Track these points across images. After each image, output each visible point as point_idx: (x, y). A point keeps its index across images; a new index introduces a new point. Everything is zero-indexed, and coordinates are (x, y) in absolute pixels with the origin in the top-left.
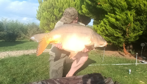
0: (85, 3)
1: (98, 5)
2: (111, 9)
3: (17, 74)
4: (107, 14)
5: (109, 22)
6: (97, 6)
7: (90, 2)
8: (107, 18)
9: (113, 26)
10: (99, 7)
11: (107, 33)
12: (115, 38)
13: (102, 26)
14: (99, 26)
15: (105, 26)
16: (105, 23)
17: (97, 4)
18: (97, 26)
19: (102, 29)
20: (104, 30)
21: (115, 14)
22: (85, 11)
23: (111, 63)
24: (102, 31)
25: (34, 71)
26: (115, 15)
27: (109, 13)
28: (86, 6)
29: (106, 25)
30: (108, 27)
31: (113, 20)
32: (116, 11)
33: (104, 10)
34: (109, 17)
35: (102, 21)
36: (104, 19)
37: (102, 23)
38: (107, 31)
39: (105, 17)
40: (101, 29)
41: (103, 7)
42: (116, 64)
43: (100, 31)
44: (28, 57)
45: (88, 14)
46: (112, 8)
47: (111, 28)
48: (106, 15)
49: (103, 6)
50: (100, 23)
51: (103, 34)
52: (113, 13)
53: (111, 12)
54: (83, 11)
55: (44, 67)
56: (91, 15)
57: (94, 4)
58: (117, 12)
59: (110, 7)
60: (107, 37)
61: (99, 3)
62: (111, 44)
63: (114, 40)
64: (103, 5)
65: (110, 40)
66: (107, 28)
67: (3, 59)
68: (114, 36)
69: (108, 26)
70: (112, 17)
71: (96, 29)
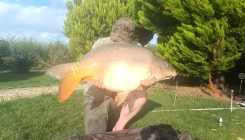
0: (143, 7)
1: (165, 10)
2: (187, 18)
3: (32, 126)
4: (180, 26)
5: (184, 38)
6: (164, 12)
7: (151, 6)
8: (181, 32)
9: (190, 44)
10: (167, 13)
11: (181, 56)
12: (194, 65)
13: (173, 46)
14: (167, 45)
15: (178, 45)
16: (177, 41)
17: (163, 9)
18: (165, 46)
19: (173, 50)
20: (175, 52)
22: (144, 21)
23: (188, 106)
24: (173, 54)
25: (60, 122)
26: (193, 26)
27: (183, 24)
28: (145, 13)
29: (179, 43)
30: (183, 47)
31: (191, 35)
32: (196, 20)
33: (175, 18)
34: (184, 31)
35: (172, 37)
36: (176, 34)
37: (172, 40)
39: (176, 30)
40: (171, 51)
41: (173, 14)
42: (197, 108)
43: (169, 54)
44: (50, 98)
45: (149, 26)
46: (188, 15)
47: (188, 49)
48: (178, 28)
49: (173, 11)
50: (169, 40)
51: (174, 58)
52: (190, 24)
53: (187, 22)
54: (140, 21)
55: (76, 114)
56: (153, 28)
57: (159, 9)
58: (198, 21)
59: (186, 13)
60: (181, 64)
61: (167, 8)
62: (188, 76)
63: (193, 69)
64: (174, 10)
65: (187, 68)
66: (181, 49)
67: (9, 103)
68: (192, 61)
69: (182, 45)
70: (188, 30)
71: (162, 50)
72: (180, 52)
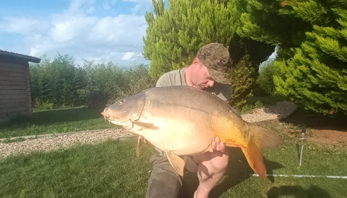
0: (248, 7)
1: (281, 8)
2: (323, 15)
4: (311, 30)
5: (318, 49)
6: (280, 11)
7: (259, 5)
8: (314, 40)
10: (286, 12)
11: (315, 81)
12: (342, 95)
13: (300, 64)
14: (291, 64)
15: (309, 61)
16: (306, 55)
17: (278, 6)
18: (287, 65)
19: (301, 71)
20: (304, 75)
21: (337, 26)
22: (250, 29)
23: (325, 169)
24: (301, 78)
26: (335, 28)
27: (316, 27)
28: (253, 14)
29: (311, 59)
30: (317, 65)
31: (331, 45)
32: (341, 17)
33: (300, 19)
34: (318, 37)
35: (298, 49)
36: (304, 45)
37: (298, 55)
38: (316, 77)
39: (304, 38)
40: (296, 73)
41: (296, 12)
42: (343, 175)
43: (296, 78)
45: (259, 35)
46: (324, 11)
47: (328, 68)
48: (308, 34)
49: (295, 8)
50: (293, 54)
51: (304, 84)
52: (329, 25)
53: (324, 22)
54: (244, 28)
56: (266, 37)
57: (271, 7)
58: (344, 20)
59: (320, 8)
60: (317, 94)
61: (284, 4)
62: (331, 112)
63: (341, 102)
64: (297, 6)
65: (328, 100)
66: (314, 69)
68: (337, 89)
69: (316, 62)
70: (326, 36)
71: (283, 71)
72: (314, 73)
